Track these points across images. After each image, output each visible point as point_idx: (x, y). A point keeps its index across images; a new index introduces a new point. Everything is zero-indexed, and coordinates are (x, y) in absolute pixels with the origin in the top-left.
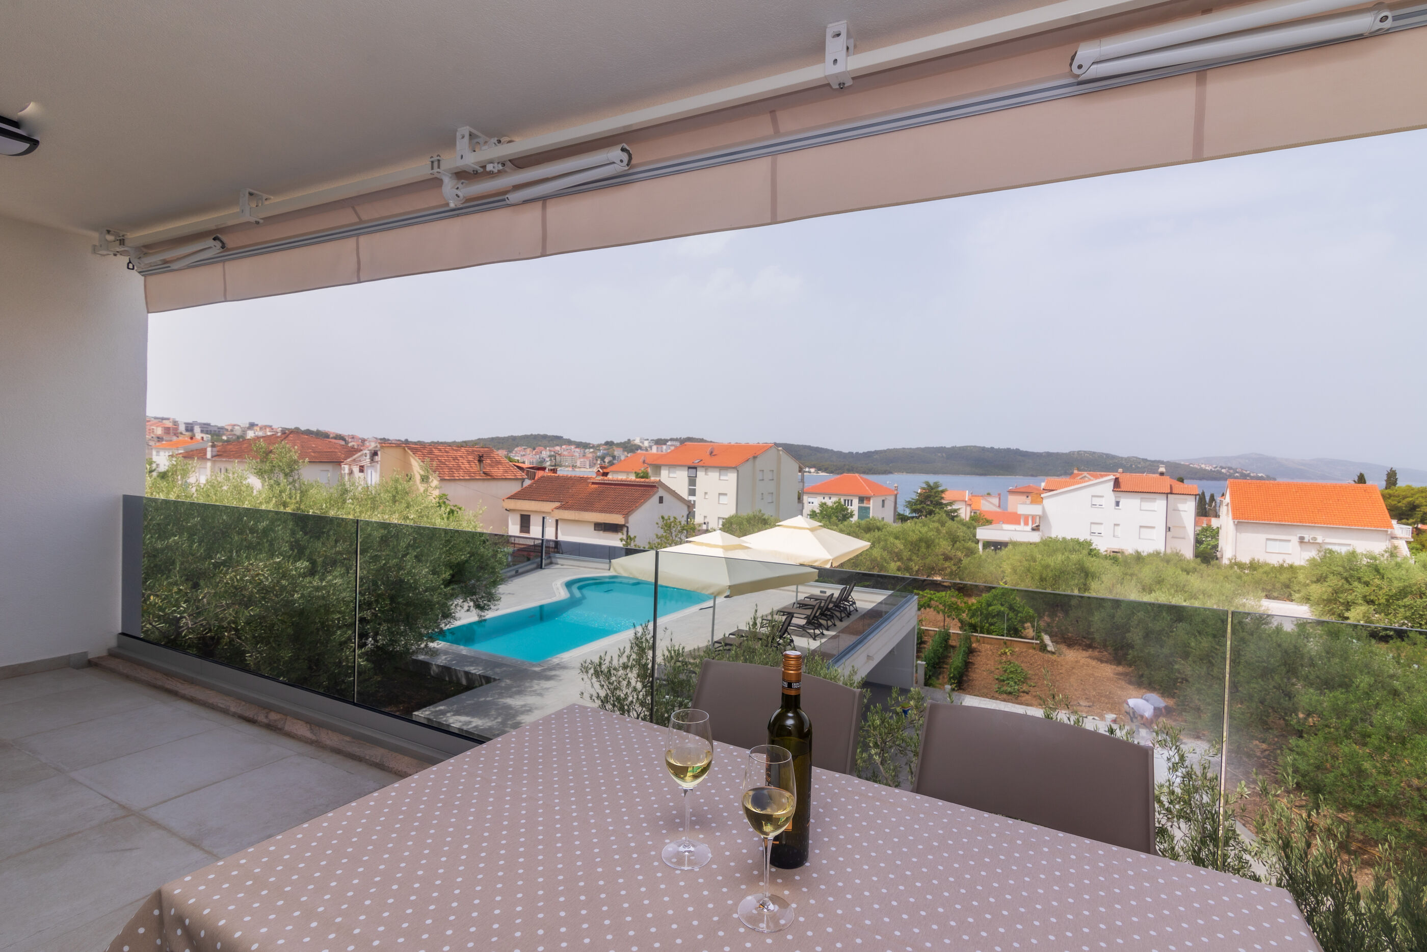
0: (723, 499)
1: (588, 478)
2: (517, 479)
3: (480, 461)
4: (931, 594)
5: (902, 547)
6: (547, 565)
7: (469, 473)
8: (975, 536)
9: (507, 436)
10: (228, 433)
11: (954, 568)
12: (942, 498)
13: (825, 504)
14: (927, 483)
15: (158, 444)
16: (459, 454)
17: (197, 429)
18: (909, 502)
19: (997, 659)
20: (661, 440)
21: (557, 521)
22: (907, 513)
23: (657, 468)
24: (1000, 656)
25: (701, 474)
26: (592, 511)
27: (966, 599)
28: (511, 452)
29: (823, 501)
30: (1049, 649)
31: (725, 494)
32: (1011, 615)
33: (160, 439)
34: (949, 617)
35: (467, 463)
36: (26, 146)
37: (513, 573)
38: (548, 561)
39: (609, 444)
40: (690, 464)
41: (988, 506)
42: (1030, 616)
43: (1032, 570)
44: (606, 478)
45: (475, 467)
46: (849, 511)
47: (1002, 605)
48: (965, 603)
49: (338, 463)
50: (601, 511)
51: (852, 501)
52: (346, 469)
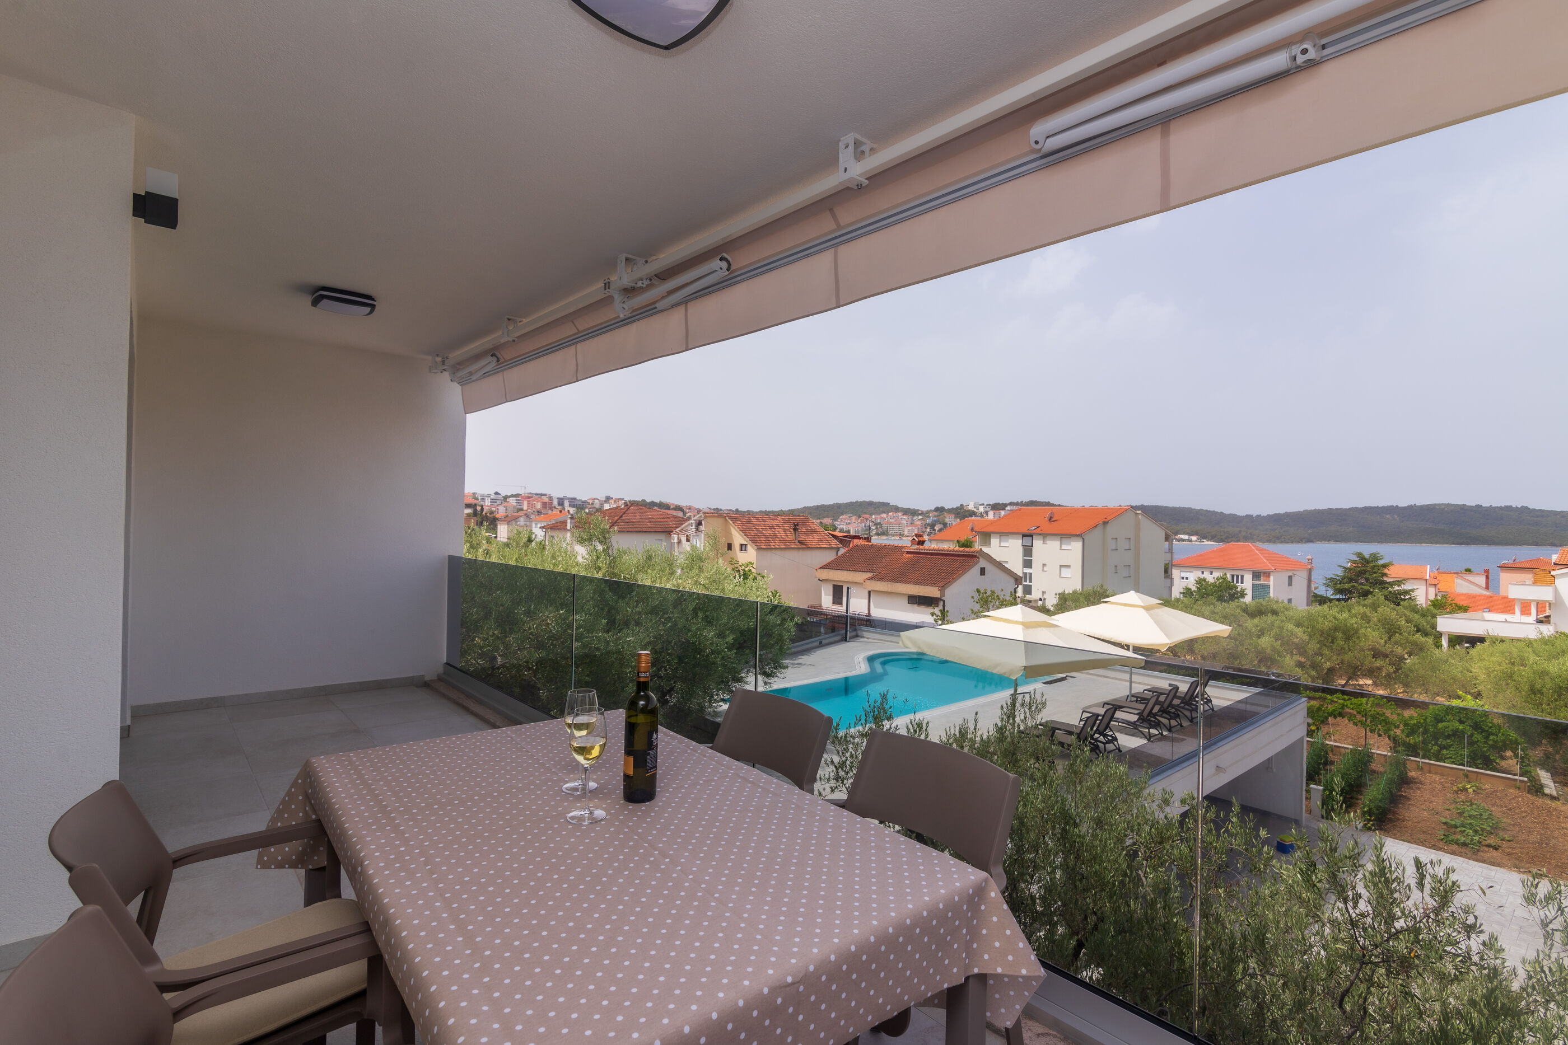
0: (1065, 572)
1: (902, 547)
2: (832, 548)
3: (795, 530)
4: (1344, 699)
5: (1305, 637)
6: (851, 638)
7: (784, 541)
8: (1434, 627)
9: (832, 503)
10: (590, 506)
11: (1391, 669)
12: (1385, 575)
13: (1204, 580)
14: (1360, 555)
15: (537, 517)
16: (776, 522)
17: (566, 503)
18: (1331, 580)
19: (1449, 796)
20: (999, 504)
21: (869, 592)
22: (1329, 593)
23: (986, 537)
24: (1456, 792)
25: (1038, 543)
26: (906, 582)
27: (1399, 711)
28: (836, 520)
29: (1202, 576)
30: (1547, 791)
31: (1068, 567)
32: (1477, 736)
33: (539, 512)
34: (1372, 731)
35: (782, 532)
36: (369, 309)
37: (817, 643)
38: (854, 633)
39: (940, 510)
40: (1025, 531)
41: (1464, 587)
42: (1511, 741)
43: (1515, 677)
44: (921, 547)
45: (791, 536)
46: (1239, 590)
47: (1461, 722)
48: (1399, 715)
49: (669, 533)
50: (915, 583)
51: (1242, 577)
52: (675, 538)
